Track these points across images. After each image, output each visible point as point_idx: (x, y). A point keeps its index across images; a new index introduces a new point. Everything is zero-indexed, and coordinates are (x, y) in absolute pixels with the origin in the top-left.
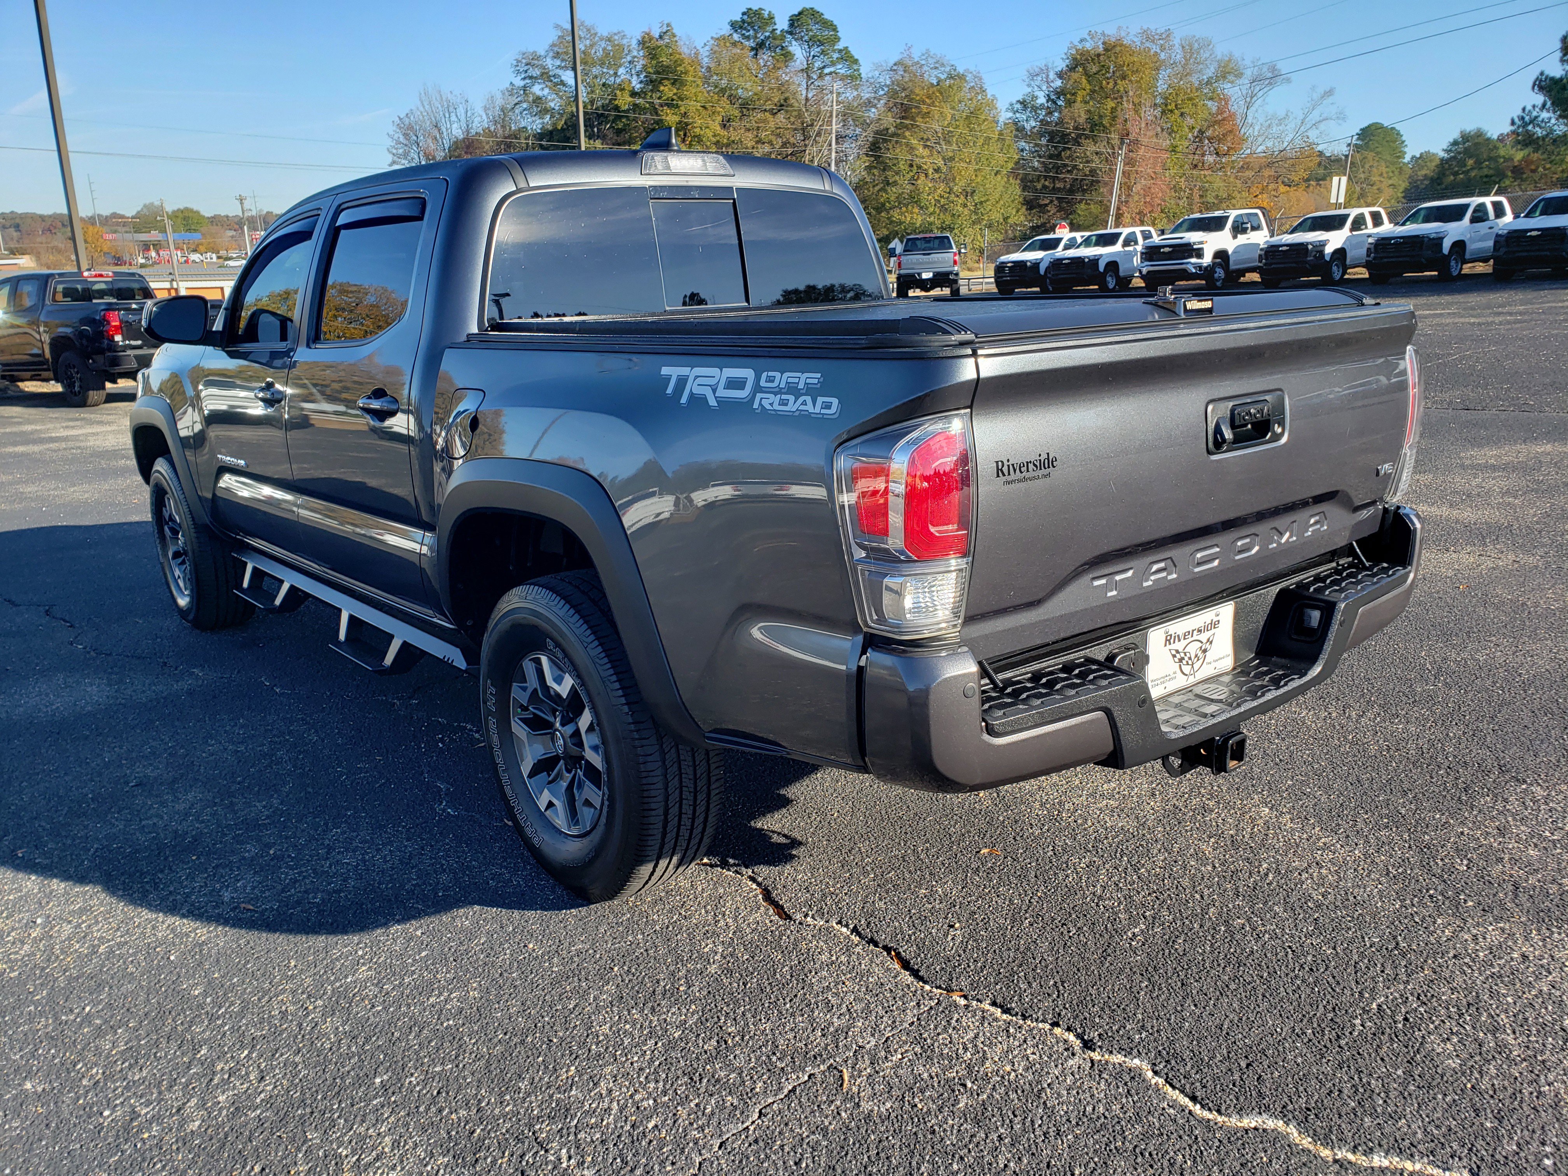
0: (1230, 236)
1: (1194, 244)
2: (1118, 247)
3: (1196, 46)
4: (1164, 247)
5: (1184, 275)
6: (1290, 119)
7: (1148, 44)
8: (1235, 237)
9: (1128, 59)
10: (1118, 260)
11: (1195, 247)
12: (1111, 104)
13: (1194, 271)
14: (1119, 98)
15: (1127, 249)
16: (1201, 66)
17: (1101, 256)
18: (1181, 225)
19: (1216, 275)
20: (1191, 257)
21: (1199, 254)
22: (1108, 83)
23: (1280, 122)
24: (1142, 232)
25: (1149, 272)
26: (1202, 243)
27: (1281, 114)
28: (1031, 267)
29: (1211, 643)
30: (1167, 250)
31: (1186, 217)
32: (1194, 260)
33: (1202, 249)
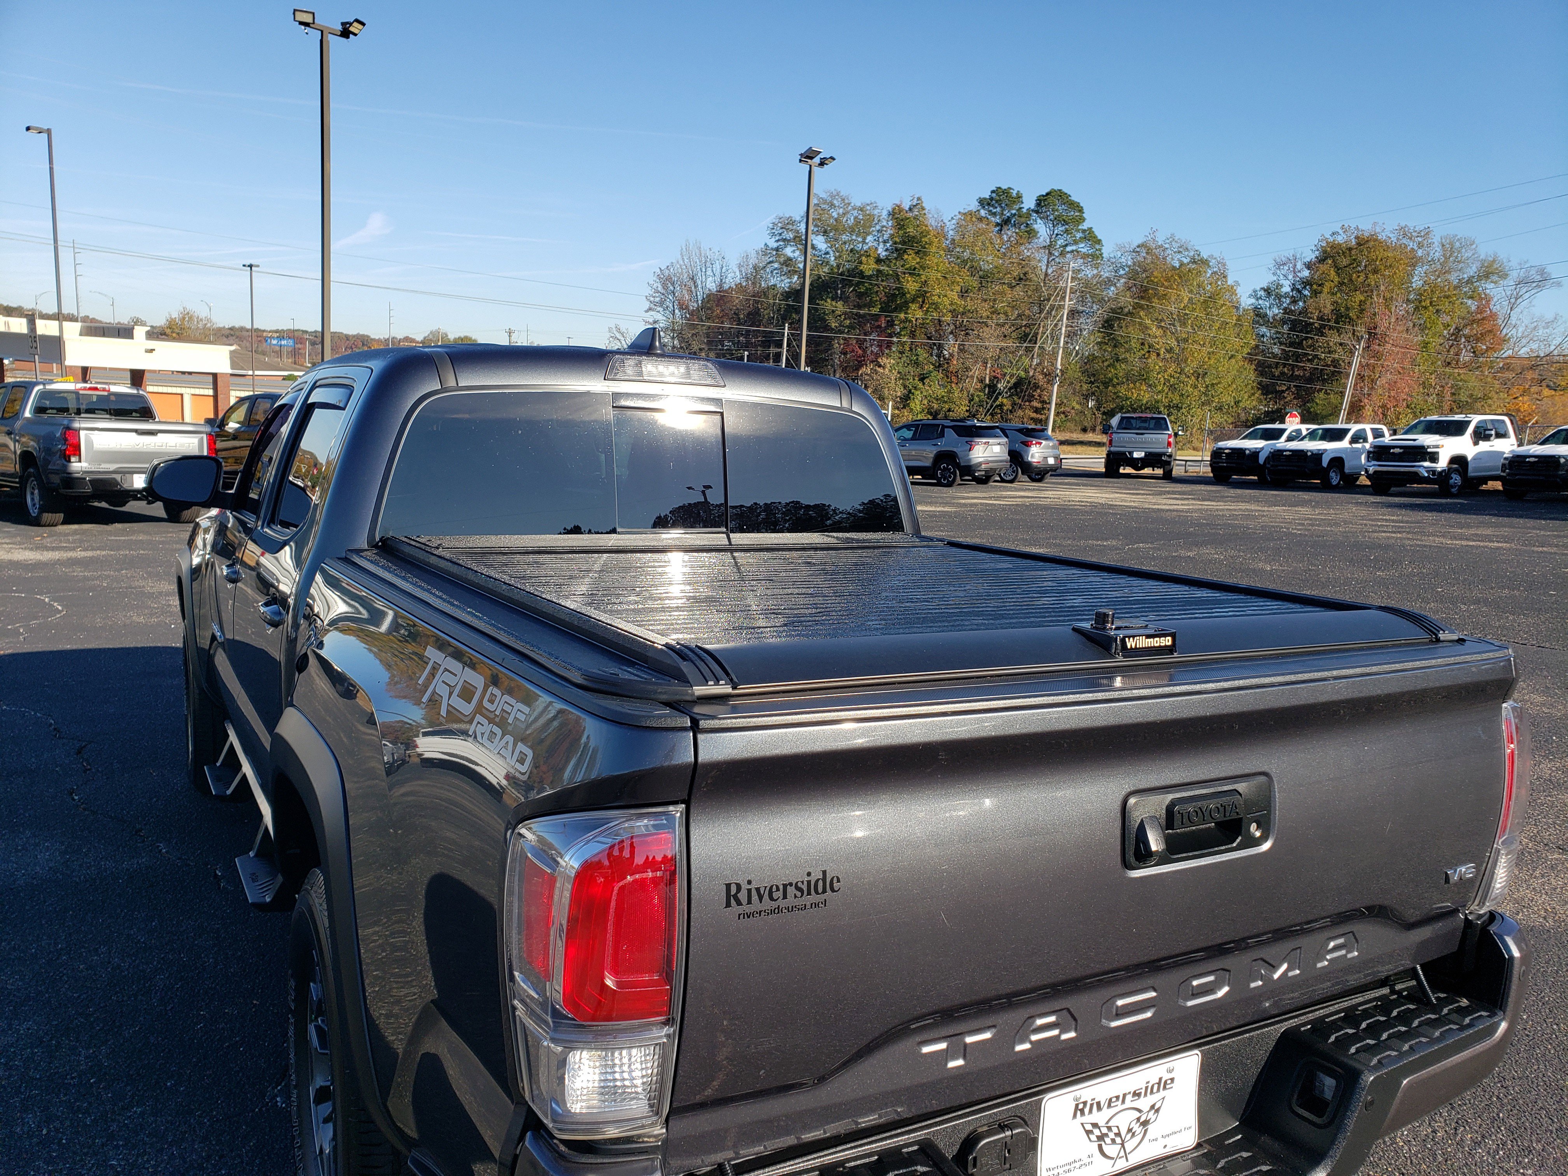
0: (1471, 442)
1: (1429, 447)
2: (1345, 444)
3: (1458, 244)
4: (1394, 447)
5: (1415, 477)
6: (1559, 323)
7: (1404, 241)
8: (1476, 443)
9: (1381, 254)
10: (1344, 456)
11: (1429, 450)
12: (1360, 297)
13: (1426, 475)
14: (1369, 291)
15: (1354, 445)
16: (1462, 265)
17: (1326, 450)
18: (1415, 426)
19: (1452, 481)
20: (1425, 460)
21: (1434, 457)
22: (1359, 277)
23: (1548, 325)
24: (1372, 429)
25: (1375, 472)
26: (1437, 447)
27: (1549, 316)
28: (1249, 455)
29: (1157, 1111)
30: (1397, 450)
31: (1422, 419)
32: (1427, 464)
33: (1437, 453)
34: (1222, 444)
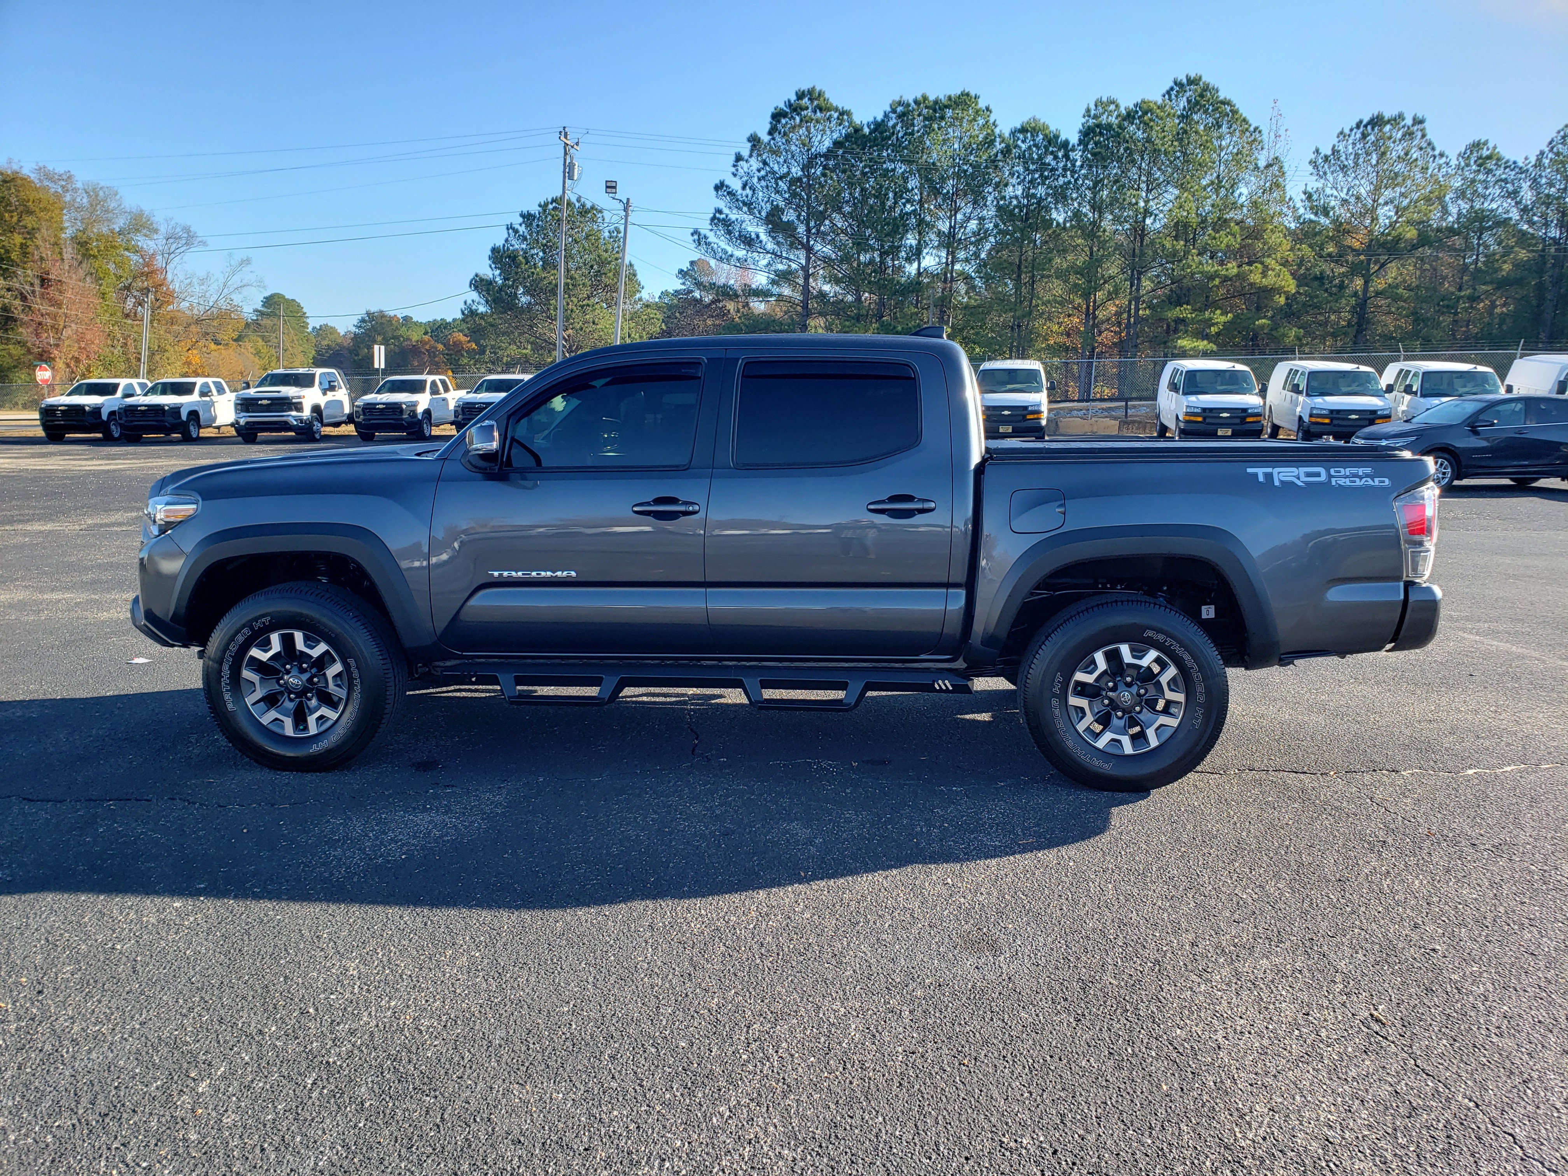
0: (320, 393)
1: (293, 398)
2: (195, 397)
3: (101, 193)
4: (261, 399)
5: (285, 426)
6: (212, 281)
7: (46, 183)
8: (325, 394)
9: (33, 195)
10: (196, 408)
11: (294, 401)
12: (18, 239)
13: (295, 423)
14: (31, 233)
15: (204, 399)
16: (110, 215)
17: (182, 405)
18: (265, 379)
19: (315, 428)
20: (291, 410)
21: (299, 407)
22: (12, 217)
23: (202, 282)
24: (214, 383)
25: (247, 423)
26: (299, 397)
27: (202, 274)
28: (90, 412)
30: (265, 402)
31: (270, 372)
32: (294, 413)
33: (301, 403)
34: (51, 400)
